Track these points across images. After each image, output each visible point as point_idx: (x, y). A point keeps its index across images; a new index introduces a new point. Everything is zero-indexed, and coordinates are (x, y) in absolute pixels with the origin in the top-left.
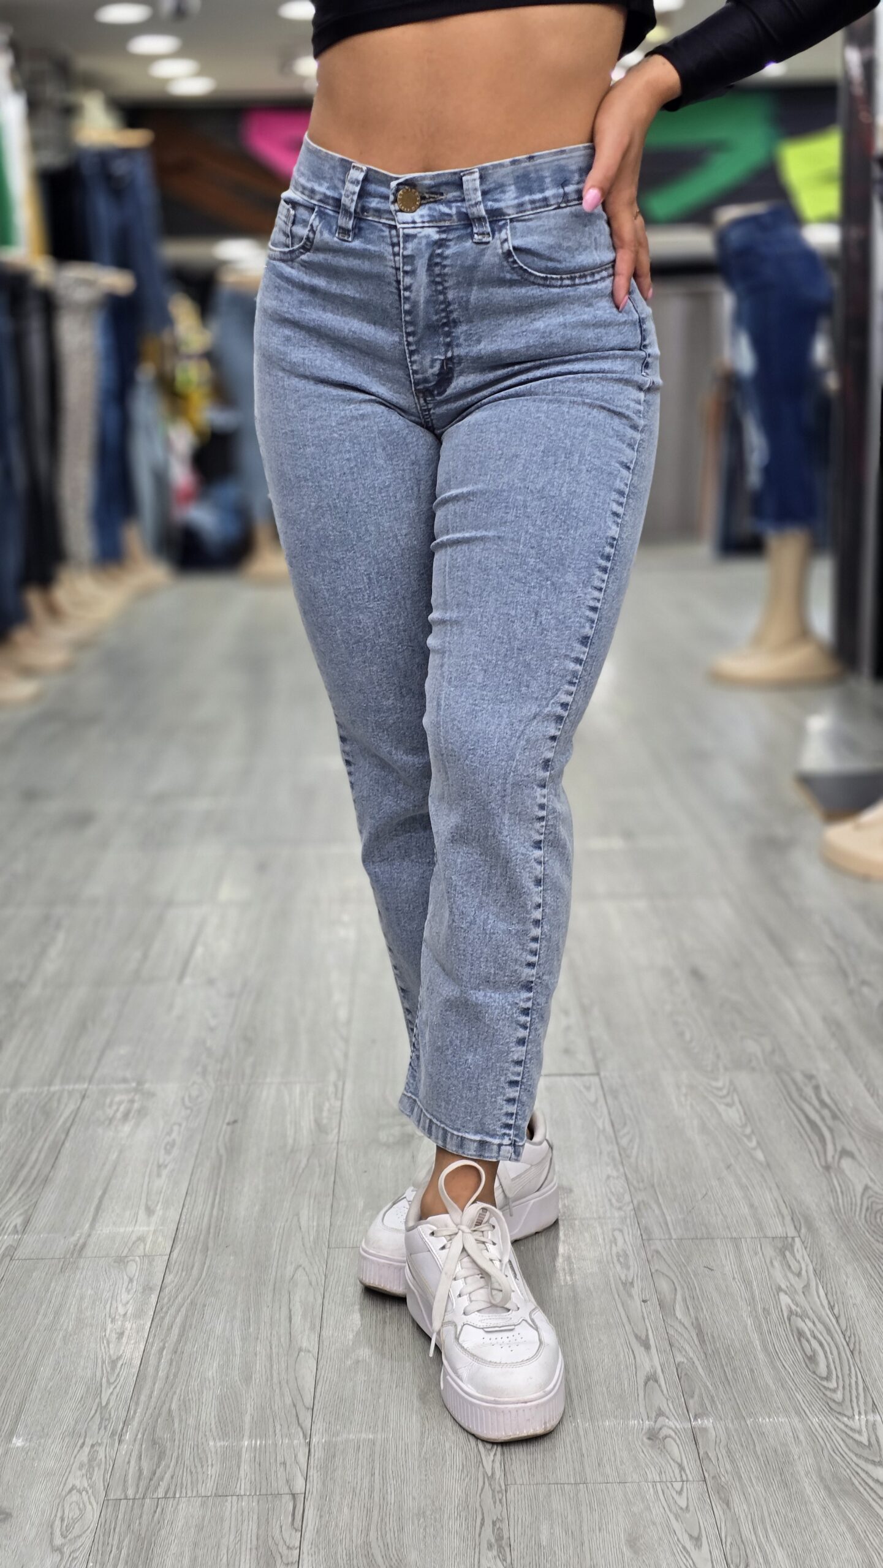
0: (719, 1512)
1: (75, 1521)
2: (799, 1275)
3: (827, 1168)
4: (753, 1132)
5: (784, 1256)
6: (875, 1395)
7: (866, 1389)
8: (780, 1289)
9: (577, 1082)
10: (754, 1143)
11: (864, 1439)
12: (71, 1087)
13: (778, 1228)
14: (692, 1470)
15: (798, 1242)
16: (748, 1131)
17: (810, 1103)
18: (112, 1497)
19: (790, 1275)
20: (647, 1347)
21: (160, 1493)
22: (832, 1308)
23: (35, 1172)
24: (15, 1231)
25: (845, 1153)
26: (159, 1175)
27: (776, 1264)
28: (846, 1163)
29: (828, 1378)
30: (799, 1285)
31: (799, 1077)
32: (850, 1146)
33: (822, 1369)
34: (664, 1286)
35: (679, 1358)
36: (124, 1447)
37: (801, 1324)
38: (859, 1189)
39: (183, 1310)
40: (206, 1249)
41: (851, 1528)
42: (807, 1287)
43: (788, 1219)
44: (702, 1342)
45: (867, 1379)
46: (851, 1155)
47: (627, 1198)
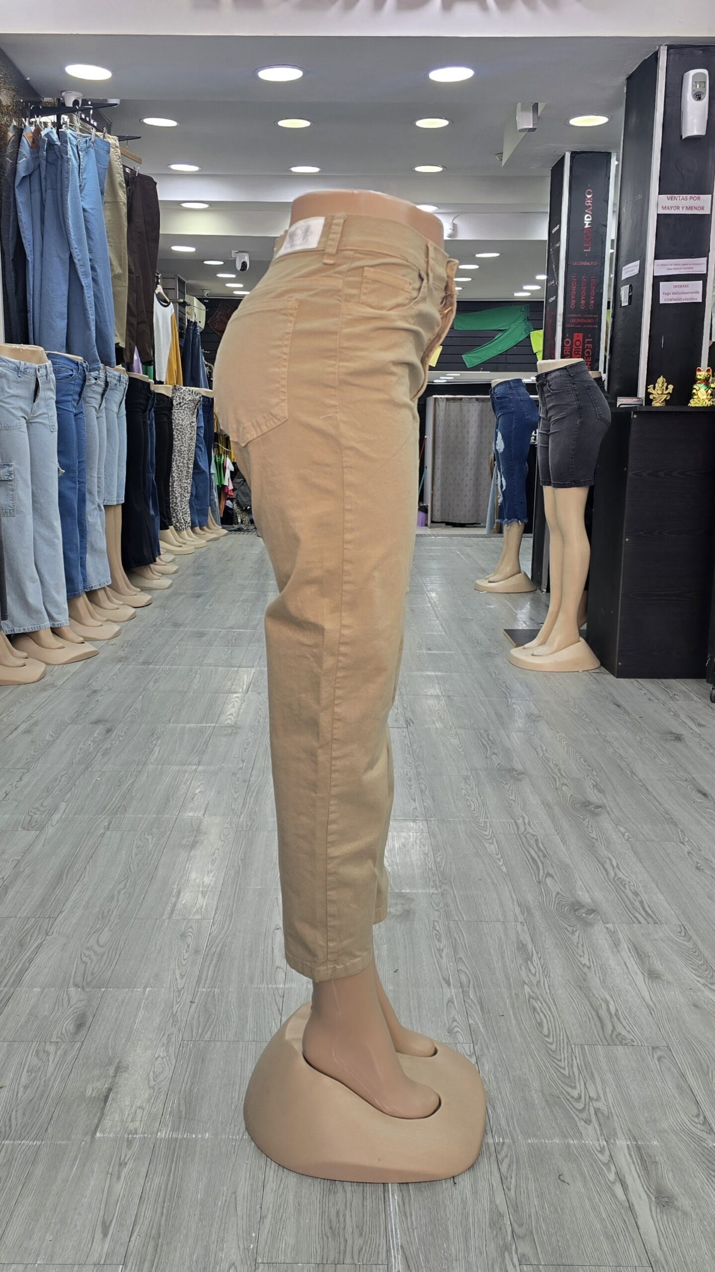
0: (432, 840)
1: (228, 835)
2: (470, 785)
3: (487, 757)
4: (462, 747)
5: (466, 780)
6: (488, 815)
7: (486, 813)
8: (462, 789)
9: (400, 730)
10: (461, 750)
11: (482, 825)
12: (209, 725)
13: (465, 773)
14: (426, 830)
15: (471, 777)
16: (460, 746)
17: (485, 739)
18: (239, 829)
19: (467, 786)
20: (414, 800)
21: (254, 829)
22: (479, 794)
23: (200, 749)
24: (196, 764)
25: (494, 753)
26: (245, 751)
27: (463, 782)
28: (493, 757)
29: (474, 811)
30: (469, 788)
31: (482, 731)
32: (496, 751)
33: (473, 808)
34: (423, 786)
35: (425, 804)
36: (241, 819)
37: (468, 797)
38: (496, 764)
39: (257, 787)
40: (264, 772)
41: (473, 844)
42: (472, 788)
43: (469, 771)
44: (434, 801)
45: (487, 812)
46: (496, 754)
47: (413, 763)
